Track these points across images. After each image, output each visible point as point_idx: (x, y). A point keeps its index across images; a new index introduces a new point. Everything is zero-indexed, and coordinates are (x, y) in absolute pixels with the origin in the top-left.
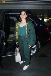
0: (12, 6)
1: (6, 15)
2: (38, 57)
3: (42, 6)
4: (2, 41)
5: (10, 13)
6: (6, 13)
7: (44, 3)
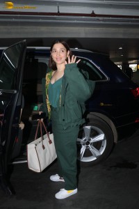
0: (44, 29)
1: (27, 53)
2: (111, 167)
3: (122, 30)
4: (17, 118)
5: (37, 48)
6: (28, 47)
7: (128, 21)
